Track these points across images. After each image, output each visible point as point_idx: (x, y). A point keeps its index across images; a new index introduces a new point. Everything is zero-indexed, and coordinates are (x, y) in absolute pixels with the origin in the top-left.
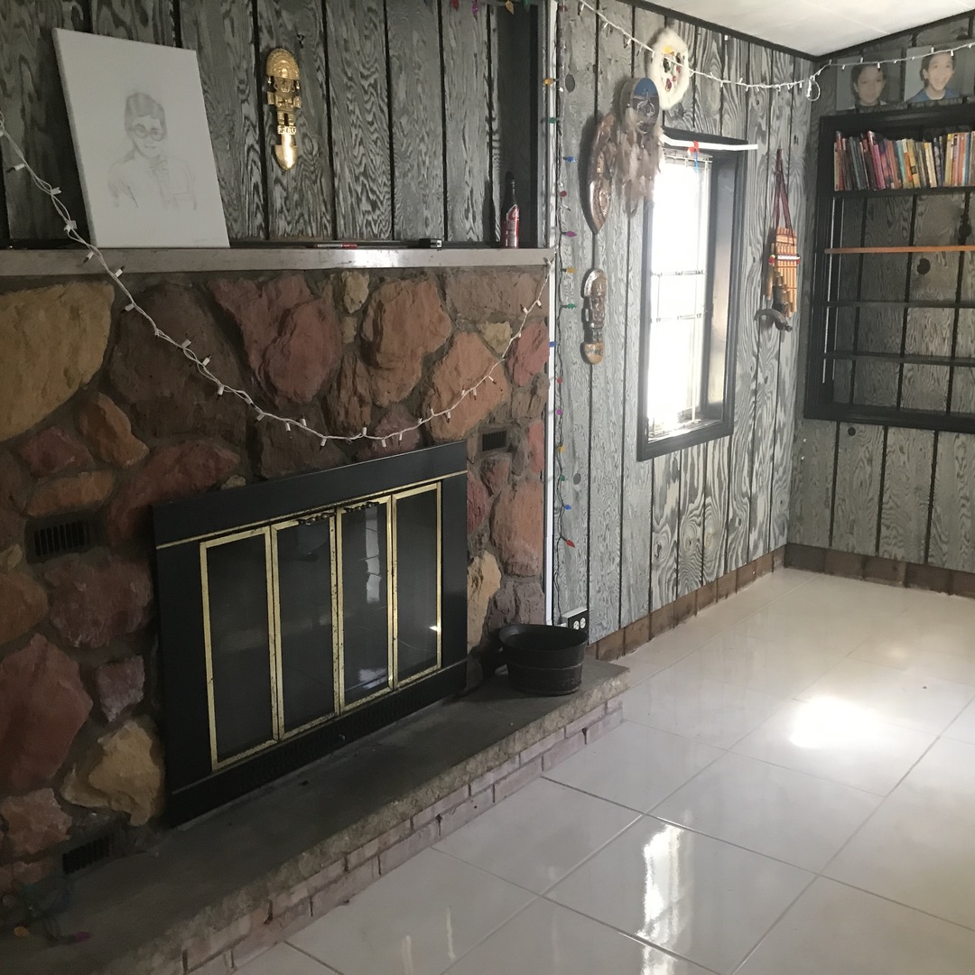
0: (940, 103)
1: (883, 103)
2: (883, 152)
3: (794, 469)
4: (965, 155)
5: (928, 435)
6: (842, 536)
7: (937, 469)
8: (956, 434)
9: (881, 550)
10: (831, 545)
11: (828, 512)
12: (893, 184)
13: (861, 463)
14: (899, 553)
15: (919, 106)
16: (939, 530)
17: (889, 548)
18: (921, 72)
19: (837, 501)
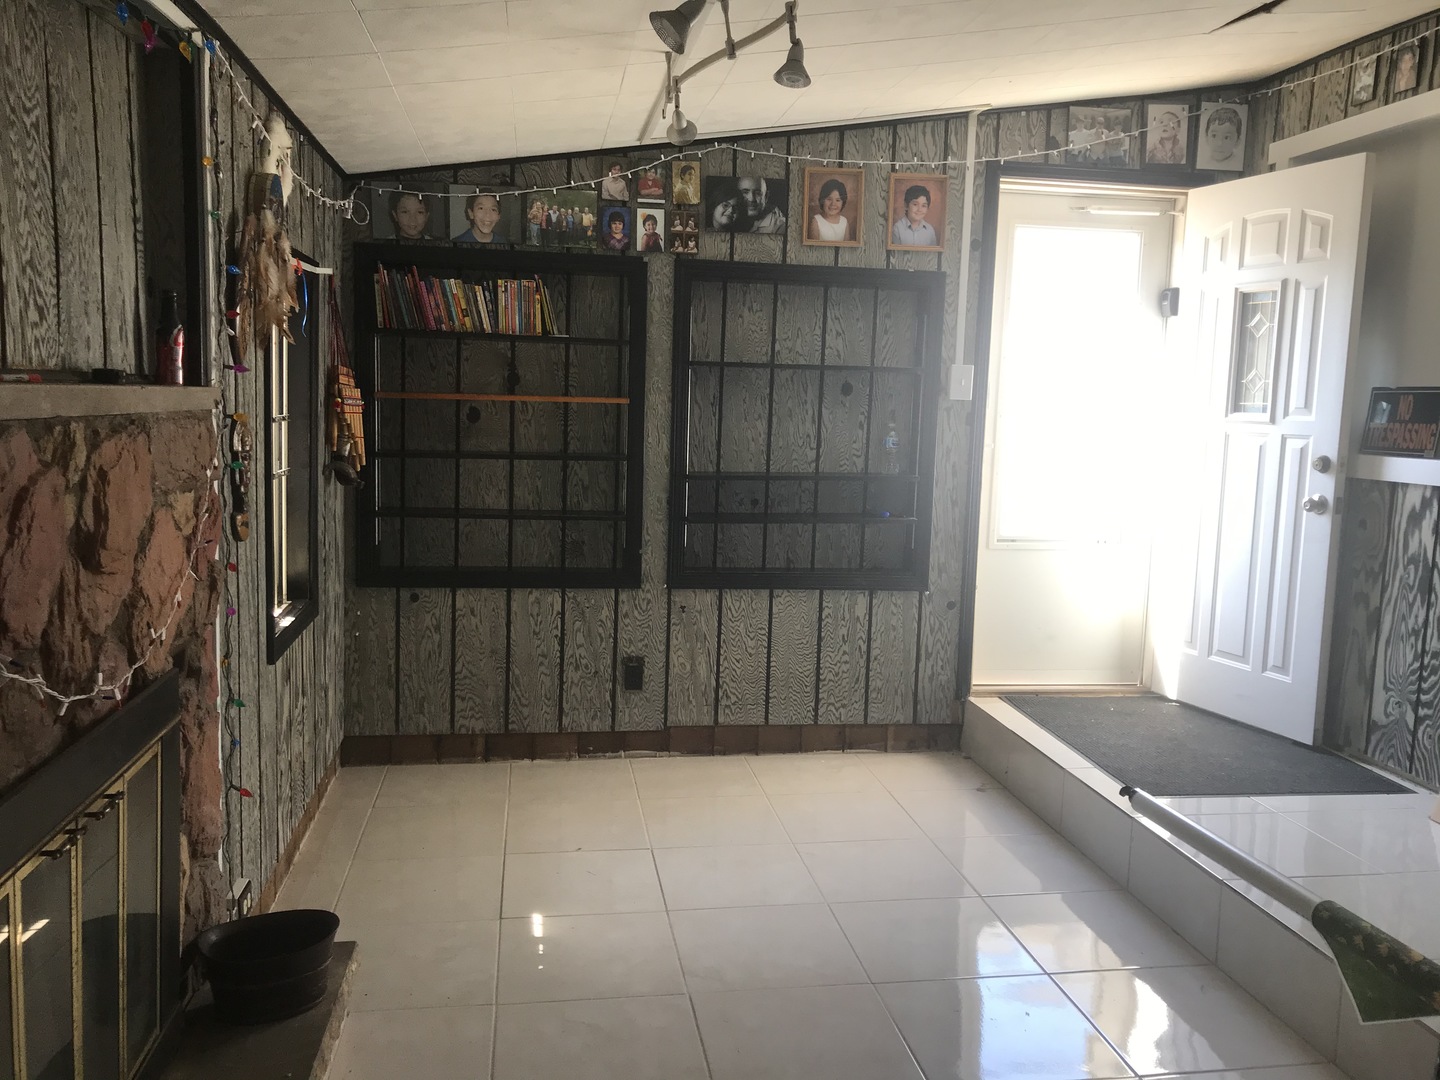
0: (488, 247)
1: (427, 237)
2: (430, 290)
3: (347, 647)
4: (517, 303)
5: (499, 595)
6: (410, 718)
7: (512, 628)
8: (529, 590)
9: (457, 726)
10: (397, 729)
11: (391, 694)
12: (443, 326)
13: (428, 632)
14: (478, 726)
15: (465, 246)
16: (519, 693)
17: (466, 722)
18: (466, 212)
19: (403, 678)
